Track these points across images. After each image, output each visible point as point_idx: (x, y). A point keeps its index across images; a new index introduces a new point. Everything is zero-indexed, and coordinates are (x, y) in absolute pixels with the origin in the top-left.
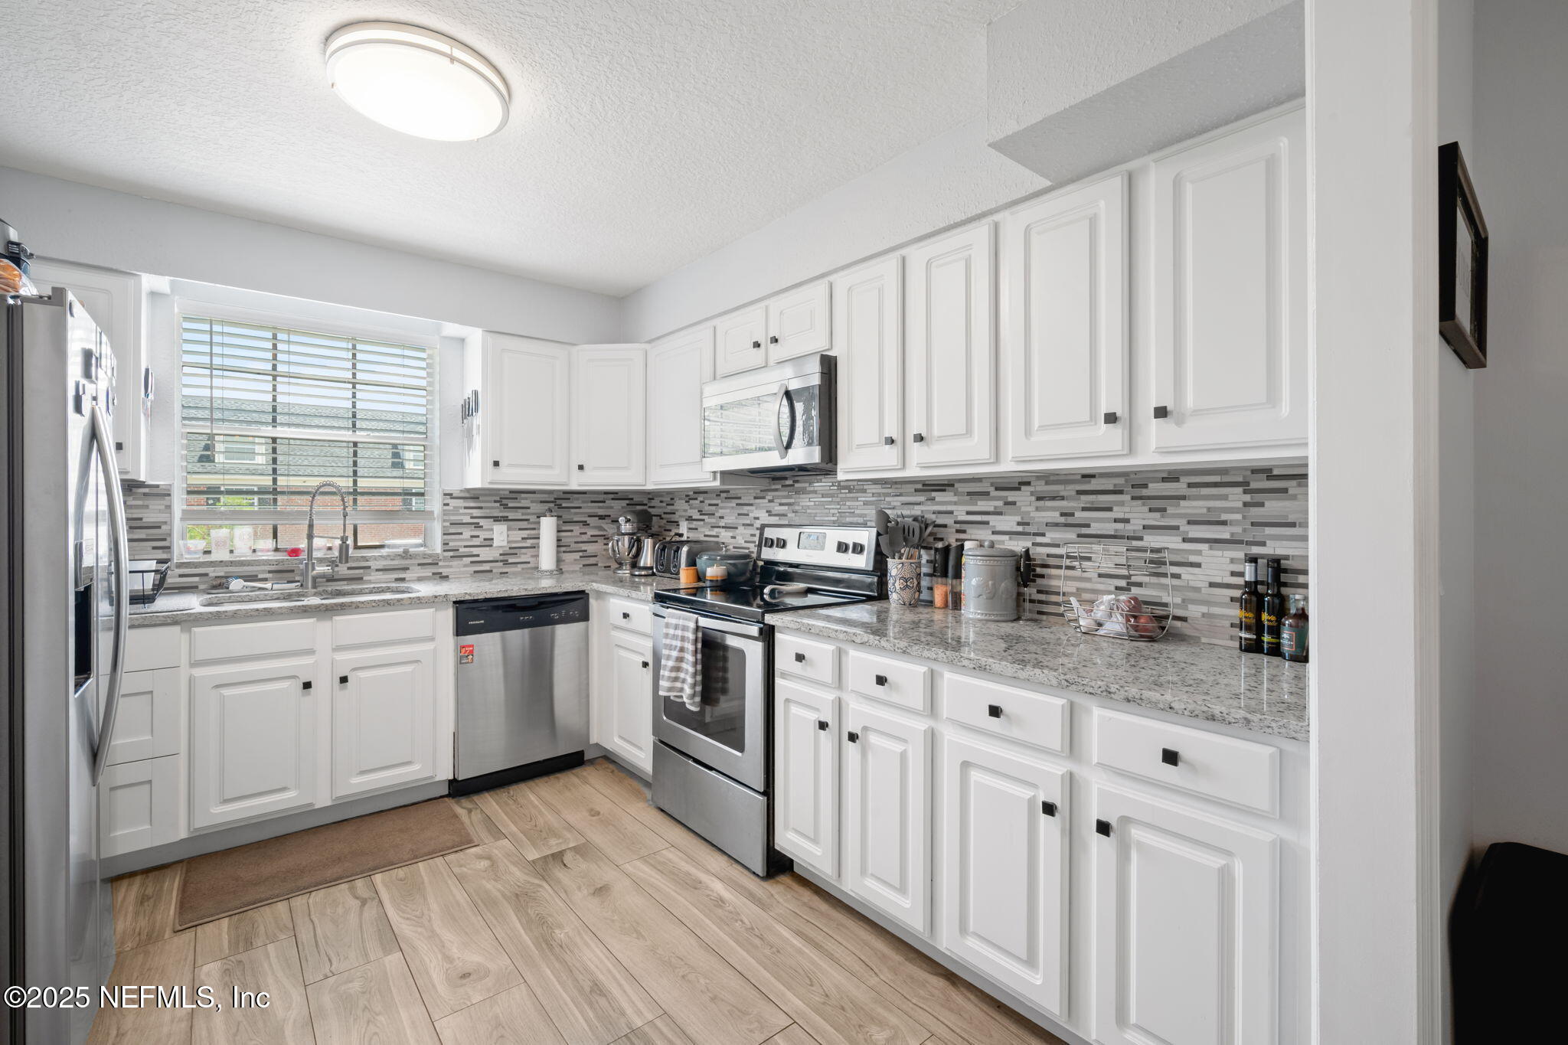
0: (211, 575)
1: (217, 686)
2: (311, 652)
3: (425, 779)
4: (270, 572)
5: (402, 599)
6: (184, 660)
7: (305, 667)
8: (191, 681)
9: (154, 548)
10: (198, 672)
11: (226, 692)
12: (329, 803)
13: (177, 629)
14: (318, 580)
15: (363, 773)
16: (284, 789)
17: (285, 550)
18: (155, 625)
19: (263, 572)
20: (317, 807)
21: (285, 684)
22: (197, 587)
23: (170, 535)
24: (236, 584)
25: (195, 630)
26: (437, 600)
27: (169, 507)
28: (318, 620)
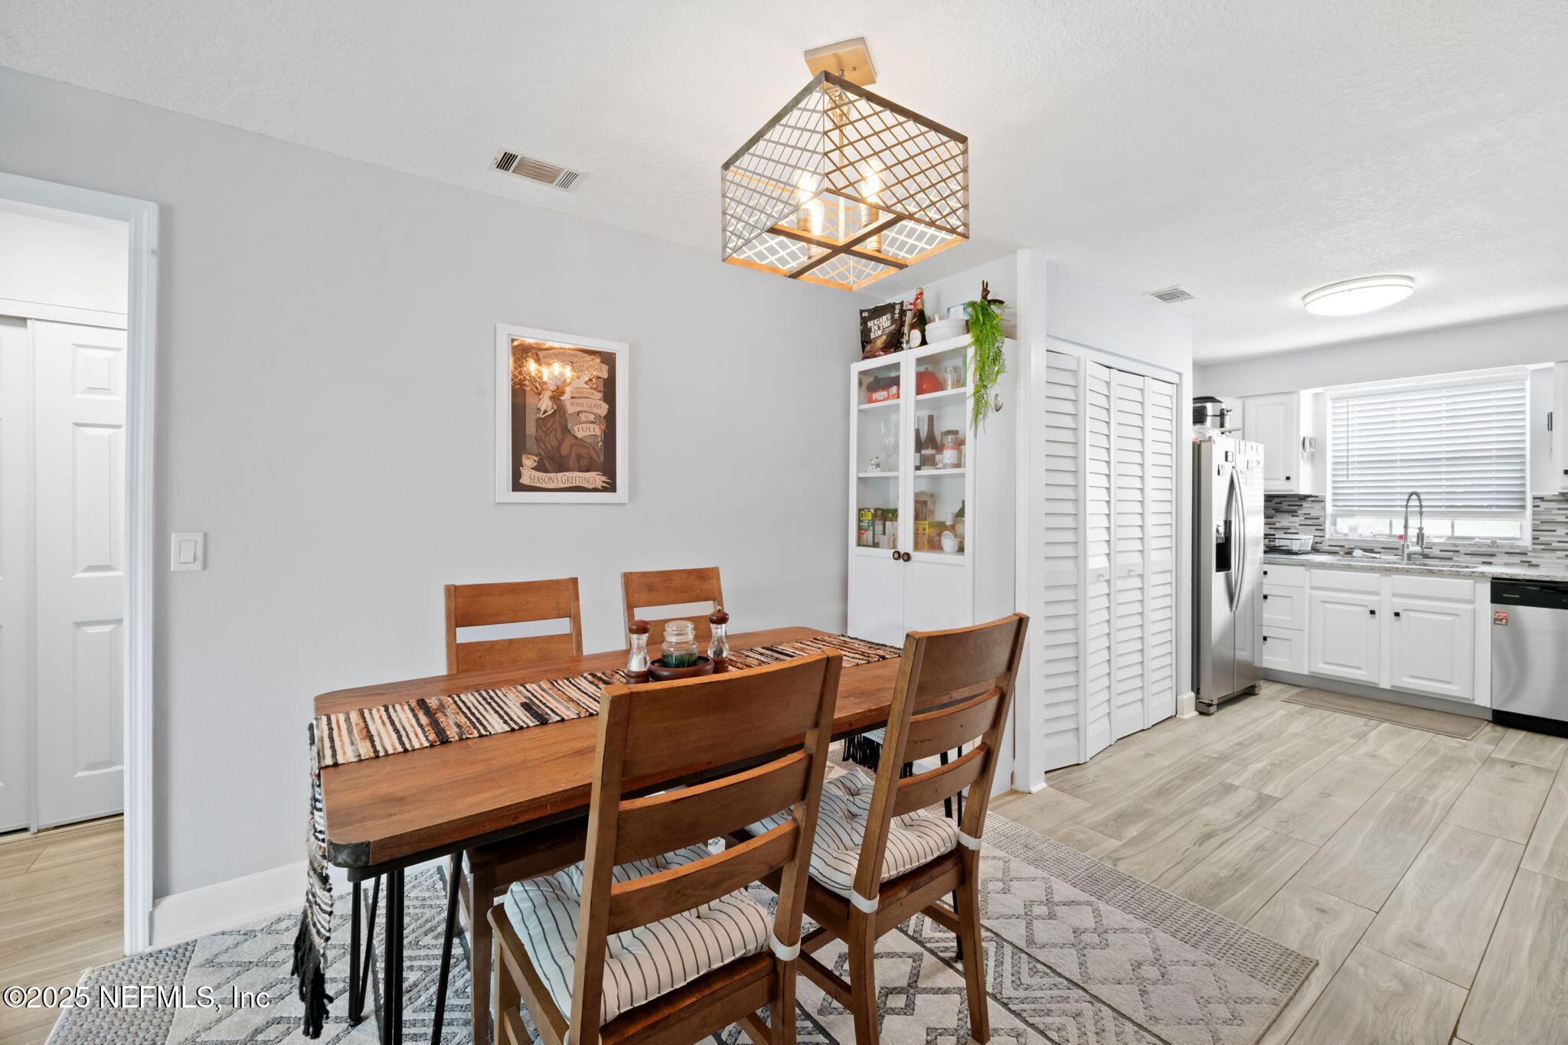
0: (1346, 547)
1: (1322, 602)
2: (1377, 594)
3: (1464, 699)
4: (1383, 548)
5: (1443, 571)
6: (1307, 586)
7: (1372, 602)
8: (1310, 595)
9: (1317, 530)
10: (1314, 592)
11: (1328, 606)
12: (1389, 688)
13: (1303, 568)
14: (1412, 556)
15: (1411, 676)
16: (1359, 668)
17: (1395, 536)
18: (1293, 565)
19: (1379, 548)
20: (1381, 686)
21: (1362, 609)
22: (1338, 553)
23: (1325, 523)
24: (1357, 553)
25: (1312, 570)
26: (1473, 574)
27: (1324, 508)
28: (1382, 575)
